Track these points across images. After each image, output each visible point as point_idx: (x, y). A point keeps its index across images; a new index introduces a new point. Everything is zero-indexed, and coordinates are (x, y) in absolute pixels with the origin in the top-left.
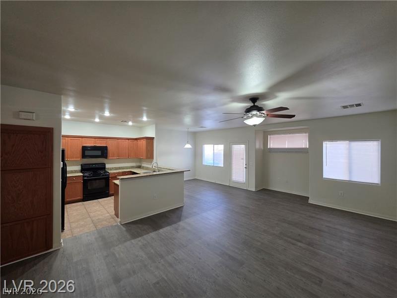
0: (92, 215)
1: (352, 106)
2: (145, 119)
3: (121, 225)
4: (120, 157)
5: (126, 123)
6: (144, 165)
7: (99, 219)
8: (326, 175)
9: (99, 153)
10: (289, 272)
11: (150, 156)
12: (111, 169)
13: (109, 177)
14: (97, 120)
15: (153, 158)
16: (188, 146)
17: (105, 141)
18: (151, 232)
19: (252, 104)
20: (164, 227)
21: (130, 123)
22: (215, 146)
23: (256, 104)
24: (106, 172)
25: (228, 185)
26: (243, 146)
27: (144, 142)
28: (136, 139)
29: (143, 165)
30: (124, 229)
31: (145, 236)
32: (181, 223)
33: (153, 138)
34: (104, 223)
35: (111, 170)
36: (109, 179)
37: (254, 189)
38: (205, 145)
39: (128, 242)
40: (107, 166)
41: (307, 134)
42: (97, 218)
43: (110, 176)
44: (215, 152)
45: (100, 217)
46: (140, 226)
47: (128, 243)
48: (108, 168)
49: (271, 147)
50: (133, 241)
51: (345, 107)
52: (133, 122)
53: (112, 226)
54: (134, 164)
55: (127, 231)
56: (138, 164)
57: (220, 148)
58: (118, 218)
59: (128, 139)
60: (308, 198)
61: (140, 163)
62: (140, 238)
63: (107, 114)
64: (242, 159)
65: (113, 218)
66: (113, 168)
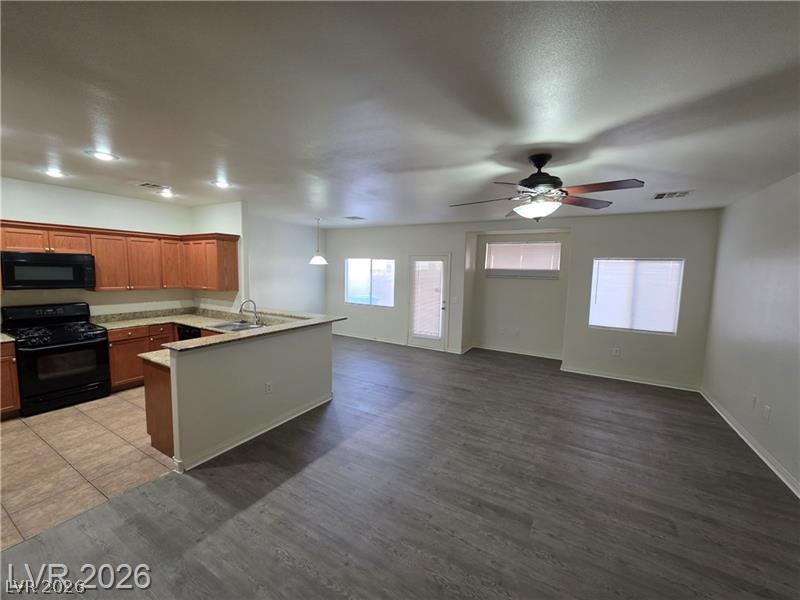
0: (72, 454)
1: (671, 195)
2: (222, 183)
3: (185, 472)
4: (136, 283)
5: (153, 192)
6: (207, 305)
7: (102, 466)
8: (595, 319)
9: (66, 274)
10: (616, 520)
11: (228, 283)
12: (108, 319)
13: (106, 342)
14: (54, 172)
15: (236, 288)
16: (319, 260)
17: (84, 239)
18: (283, 481)
19: (536, 171)
20: (312, 462)
21: (167, 193)
22: (374, 261)
23: (543, 170)
24: (93, 327)
25: (403, 344)
26: (439, 265)
27: (211, 247)
28: (182, 238)
29: (203, 306)
30: (199, 484)
31: (273, 495)
32: (347, 444)
33: (234, 239)
34: (127, 474)
35: (107, 321)
36: (108, 348)
37: (458, 351)
38: (350, 260)
39: (231, 522)
40: (95, 311)
41: (559, 244)
42: (96, 464)
43: (110, 340)
44: (374, 274)
45: (106, 459)
46: (244, 467)
47: (230, 526)
48: (98, 317)
49: (492, 267)
50: (243, 515)
51: (660, 196)
52: (173, 191)
53: (156, 482)
54: (177, 305)
55: (211, 487)
56: (189, 304)
57: (386, 267)
58: (171, 454)
59: (160, 237)
60: (560, 362)
61: (193, 299)
62: (259, 504)
63: (103, 153)
64: (436, 290)
65: (149, 456)
66: (113, 316)
